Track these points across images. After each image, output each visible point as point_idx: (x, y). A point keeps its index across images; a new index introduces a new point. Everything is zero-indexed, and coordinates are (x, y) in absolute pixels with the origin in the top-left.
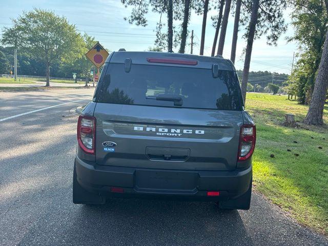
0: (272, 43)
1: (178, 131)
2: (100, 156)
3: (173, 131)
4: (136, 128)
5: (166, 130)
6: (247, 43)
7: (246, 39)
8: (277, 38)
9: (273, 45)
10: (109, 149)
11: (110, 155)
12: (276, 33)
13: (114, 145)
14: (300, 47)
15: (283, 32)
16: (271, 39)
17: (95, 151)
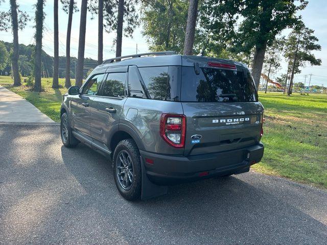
0: (129, 35)
1: (237, 120)
2: (188, 148)
3: (235, 120)
4: (214, 121)
5: (231, 120)
6: (116, 34)
7: (116, 30)
8: (133, 31)
9: (130, 37)
10: (196, 141)
11: (196, 146)
12: (131, 26)
13: (200, 137)
14: (148, 41)
15: (137, 26)
16: (128, 32)
17: (184, 146)
